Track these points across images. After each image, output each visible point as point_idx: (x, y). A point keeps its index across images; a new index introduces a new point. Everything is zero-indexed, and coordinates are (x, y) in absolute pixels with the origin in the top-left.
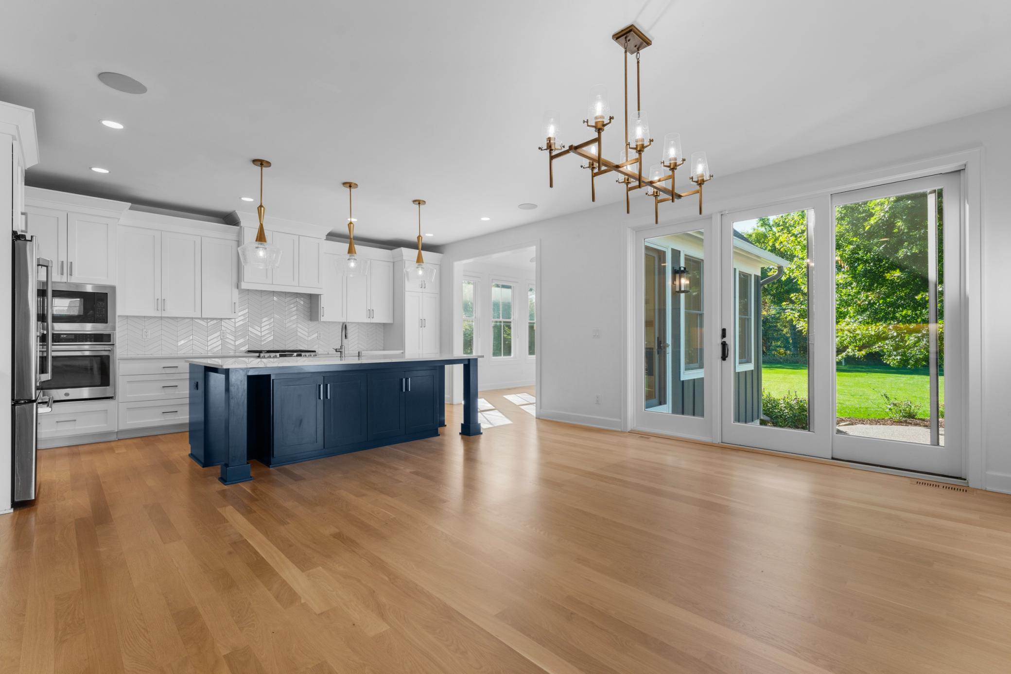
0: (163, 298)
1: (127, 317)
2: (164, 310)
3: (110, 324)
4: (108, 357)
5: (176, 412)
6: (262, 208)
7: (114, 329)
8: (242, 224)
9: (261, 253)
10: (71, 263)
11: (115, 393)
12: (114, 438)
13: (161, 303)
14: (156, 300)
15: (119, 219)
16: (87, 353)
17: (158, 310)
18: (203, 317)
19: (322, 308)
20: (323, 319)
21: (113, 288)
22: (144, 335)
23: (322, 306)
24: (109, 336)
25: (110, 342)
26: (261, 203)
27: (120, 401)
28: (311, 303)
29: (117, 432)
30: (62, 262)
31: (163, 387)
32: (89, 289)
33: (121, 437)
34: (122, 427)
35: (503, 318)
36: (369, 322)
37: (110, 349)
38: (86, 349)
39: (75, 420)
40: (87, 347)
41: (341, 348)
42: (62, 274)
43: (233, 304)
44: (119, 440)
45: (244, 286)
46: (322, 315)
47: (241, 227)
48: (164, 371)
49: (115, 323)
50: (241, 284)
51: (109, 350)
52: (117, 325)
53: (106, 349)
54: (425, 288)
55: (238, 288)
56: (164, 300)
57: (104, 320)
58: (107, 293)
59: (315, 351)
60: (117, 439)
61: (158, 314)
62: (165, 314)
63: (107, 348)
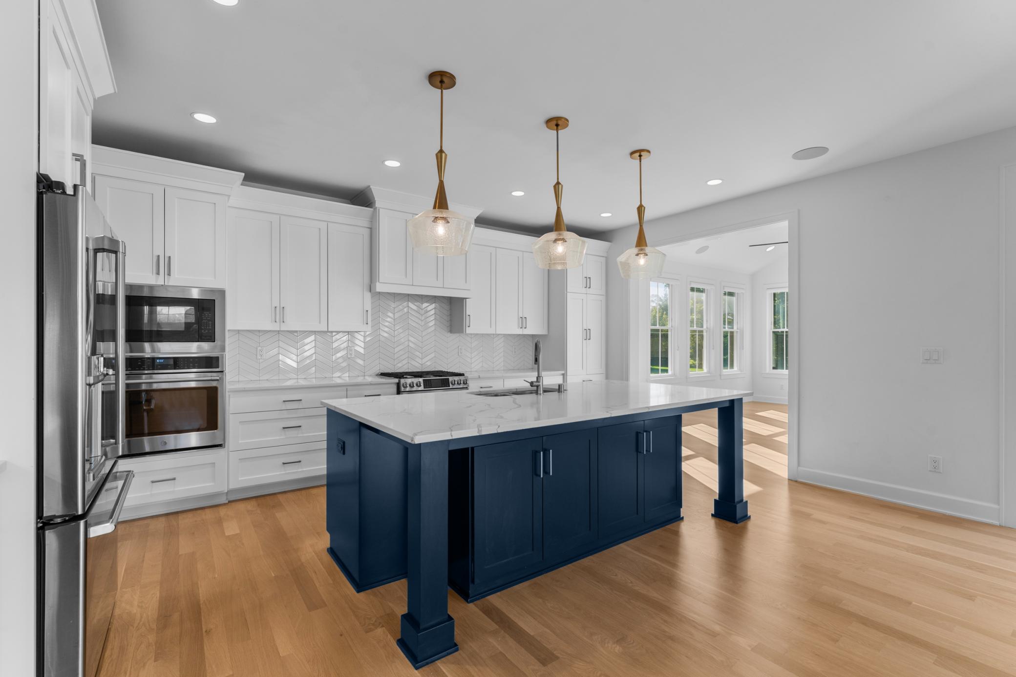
0: (282, 306)
1: (239, 331)
2: (283, 322)
3: (218, 342)
4: (215, 389)
5: (300, 462)
6: (444, 155)
7: (223, 349)
8: (377, 205)
9: (441, 229)
10: (170, 257)
11: (224, 440)
12: (224, 500)
13: (279, 312)
14: (273, 309)
15: (229, 196)
16: (193, 385)
17: (276, 322)
18: (329, 330)
19: (467, 317)
20: (469, 331)
21: (222, 293)
22: (258, 355)
23: (468, 314)
24: (217, 358)
25: (218, 367)
26: (441, 147)
27: (231, 449)
28: (451, 309)
29: (227, 493)
30: (158, 256)
31: (284, 428)
32: (195, 294)
33: (232, 498)
34: (233, 486)
35: (659, 325)
36: (521, 333)
37: (218, 378)
38: (190, 378)
39: (174, 479)
40: (192, 376)
41: (538, 381)
42: (158, 273)
43: (365, 312)
44: (230, 502)
45: (380, 288)
46: (467, 324)
47: (375, 209)
48: (284, 406)
49: (224, 341)
50: (376, 285)
51: (217, 380)
52: (228, 342)
53: (213, 378)
54: (590, 288)
55: (370, 292)
56: (283, 308)
57: (211, 338)
58: (214, 300)
59: (462, 375)
60: (227, 502)
61: (276, 327)
62: (284, 328)
63: (215, 376)
